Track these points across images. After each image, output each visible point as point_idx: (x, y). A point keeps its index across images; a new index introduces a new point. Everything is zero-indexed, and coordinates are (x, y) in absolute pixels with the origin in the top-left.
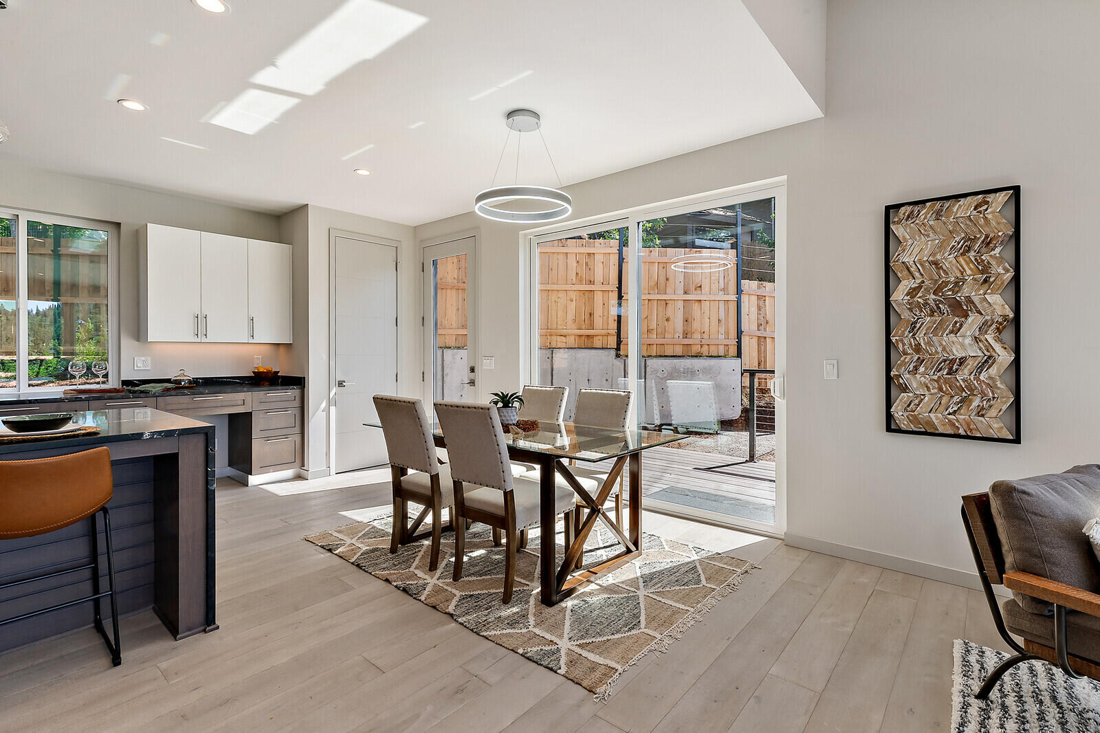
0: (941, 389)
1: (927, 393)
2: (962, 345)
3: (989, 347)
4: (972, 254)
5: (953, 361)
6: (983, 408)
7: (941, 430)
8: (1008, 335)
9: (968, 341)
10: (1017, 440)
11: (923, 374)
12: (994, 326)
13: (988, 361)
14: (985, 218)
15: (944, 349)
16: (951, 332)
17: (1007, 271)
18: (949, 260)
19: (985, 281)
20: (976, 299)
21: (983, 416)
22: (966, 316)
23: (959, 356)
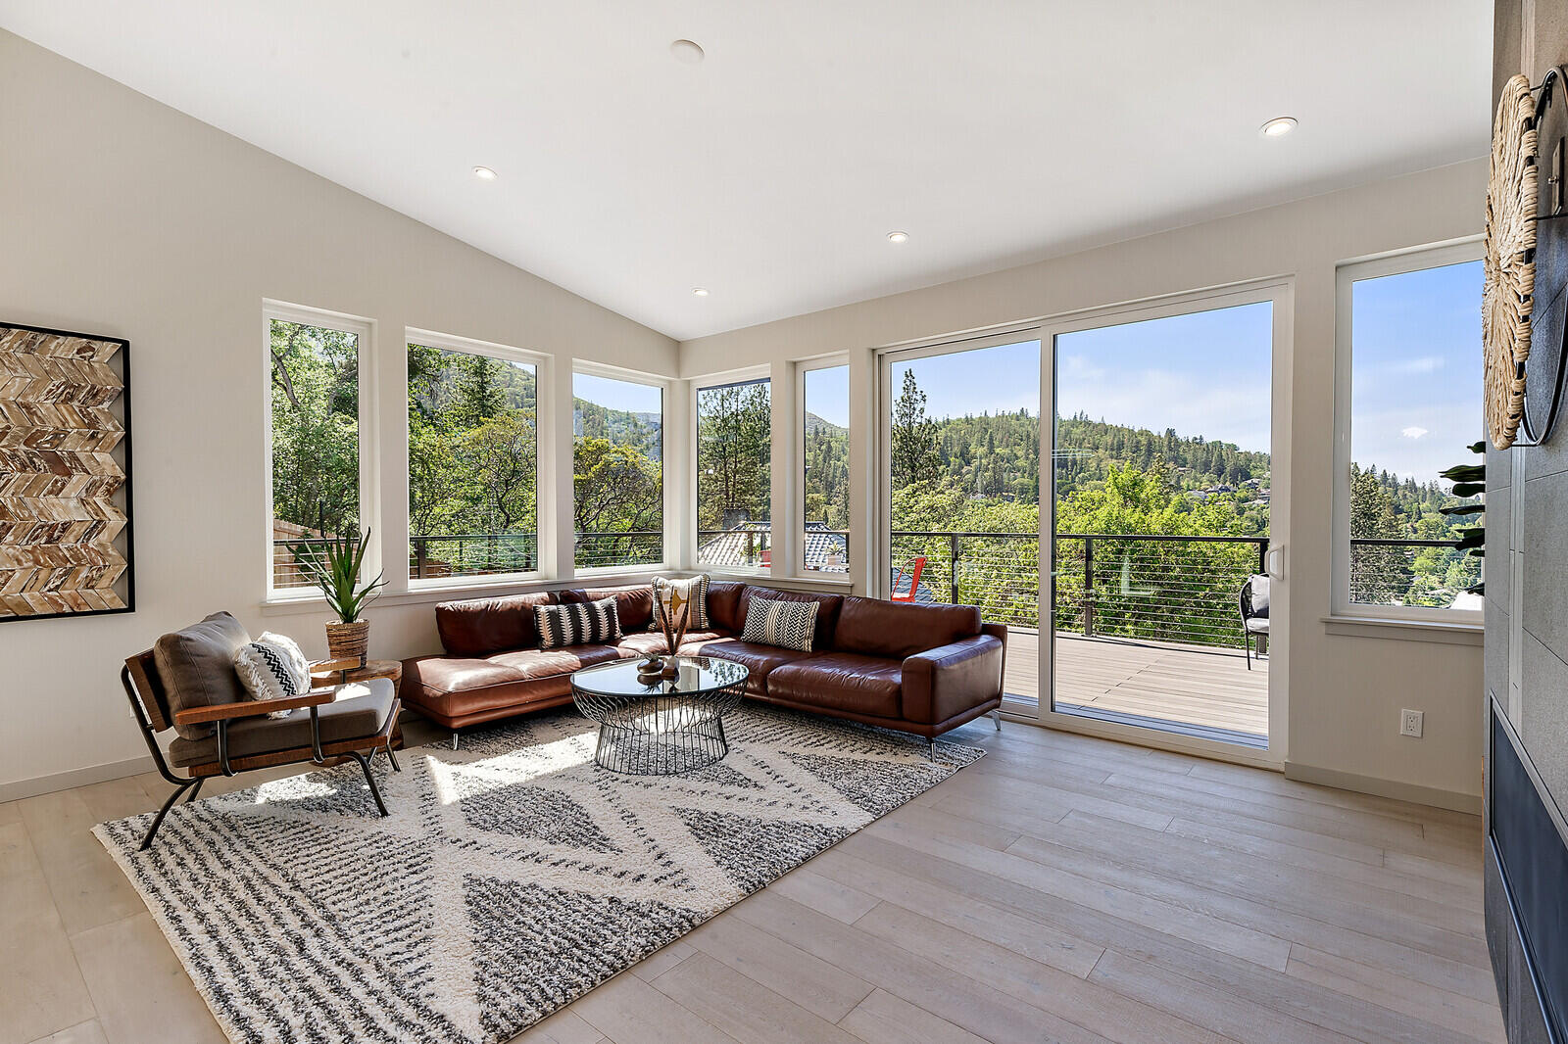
0: (37, 562)
1: (17, 567)
2: (66, 507)
3: (98, 510)
4: (75, 403)
5: (53, 527)
6: (92, 579)
7: (38, 611)
8: (120, 498)
9: (73, 503)
10: (131, 608)
11: (11, 545)
12: (103, 488)
13: (98, 526)
14: (91, 367)
15: (41, 513)
16: (50, 492)
17: (118, 429)
18: (45, 407)
19: (93, 437)
20: (82, 456)
21: (92, 587)
22: (70, 475)
23: (61, 520)
